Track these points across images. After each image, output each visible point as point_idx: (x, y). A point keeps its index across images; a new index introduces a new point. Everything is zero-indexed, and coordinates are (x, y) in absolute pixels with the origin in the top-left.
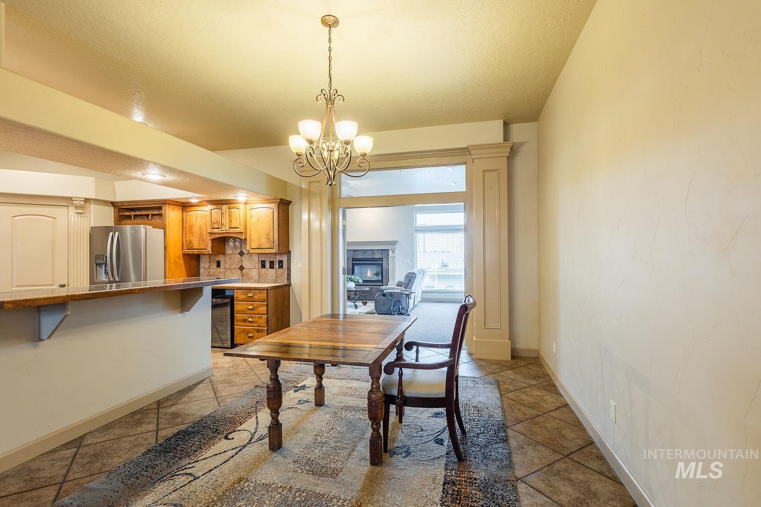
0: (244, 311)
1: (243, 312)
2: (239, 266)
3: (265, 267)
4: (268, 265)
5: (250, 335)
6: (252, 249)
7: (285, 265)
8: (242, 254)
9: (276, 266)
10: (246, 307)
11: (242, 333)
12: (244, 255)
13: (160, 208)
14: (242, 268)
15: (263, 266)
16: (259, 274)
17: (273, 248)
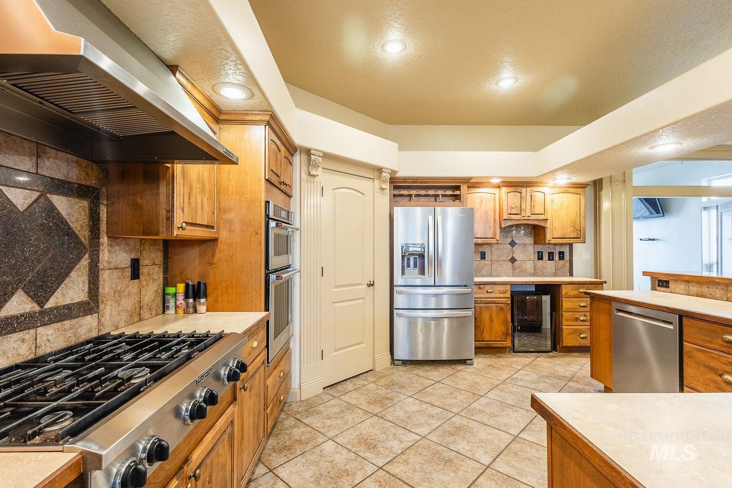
0: (575, 309)
1: (573, 311)
2: (510, 258)
3: (542, 259)
4: (546, 257)
5: (582, 336)
6: (553, 238)
7: (567, 257)
8: (513, 244)
9: (557, 257)
10: (577, 304)
11: (572, 334)
12: (516, 246)
13: (458, 188)
14: (513, 260)
15: (540, 258)
16: (535, 266)
17: (579, 238)
